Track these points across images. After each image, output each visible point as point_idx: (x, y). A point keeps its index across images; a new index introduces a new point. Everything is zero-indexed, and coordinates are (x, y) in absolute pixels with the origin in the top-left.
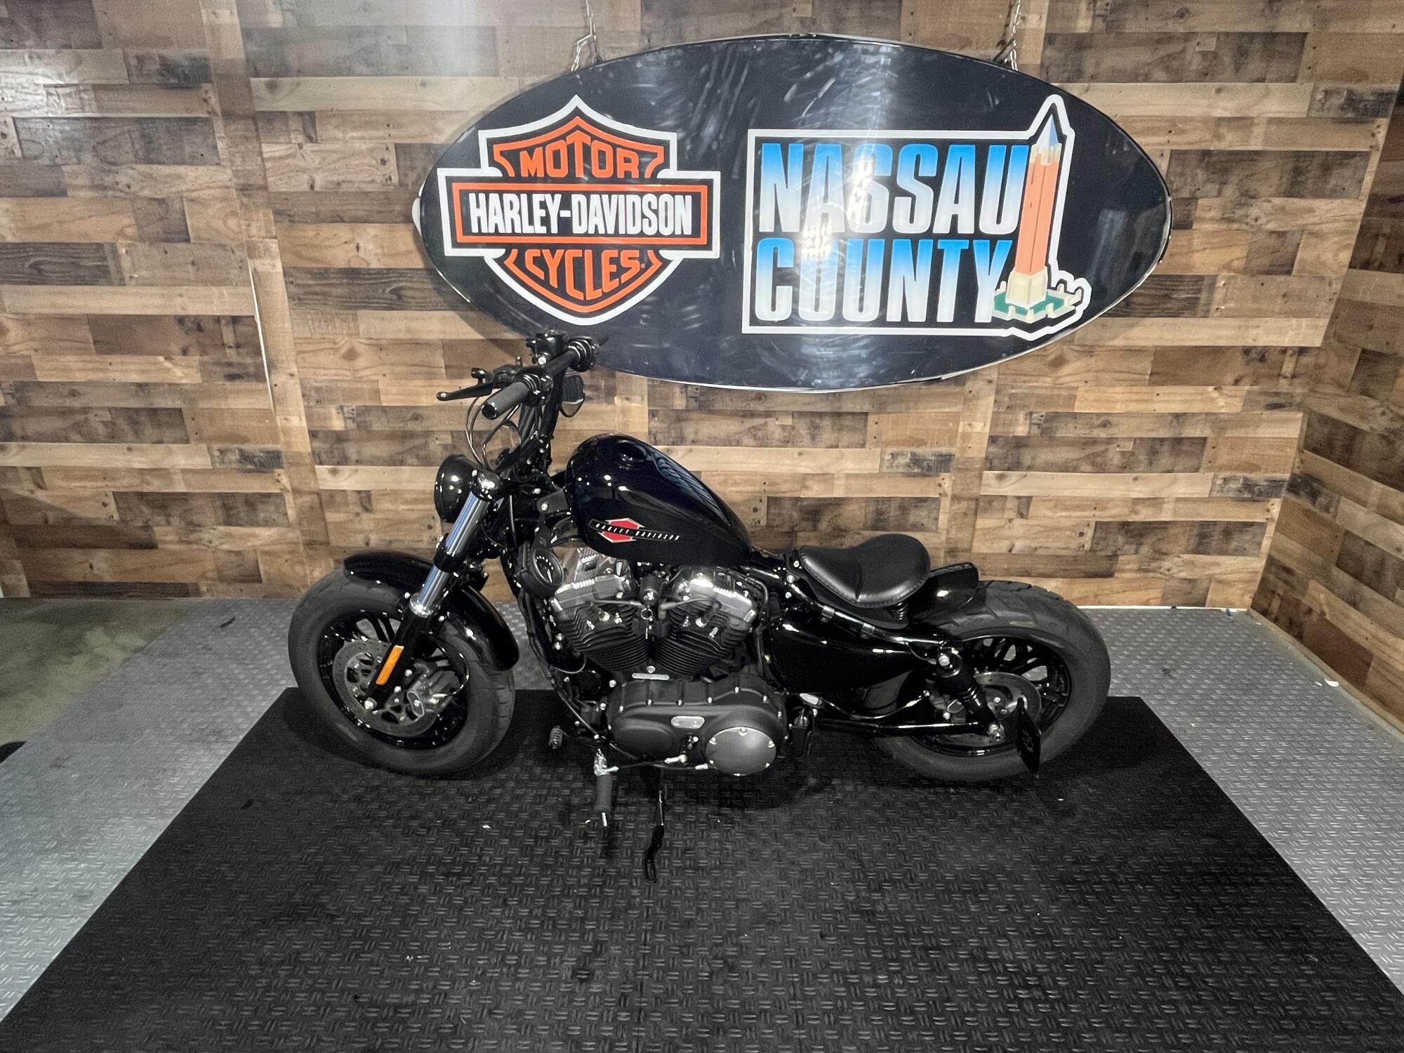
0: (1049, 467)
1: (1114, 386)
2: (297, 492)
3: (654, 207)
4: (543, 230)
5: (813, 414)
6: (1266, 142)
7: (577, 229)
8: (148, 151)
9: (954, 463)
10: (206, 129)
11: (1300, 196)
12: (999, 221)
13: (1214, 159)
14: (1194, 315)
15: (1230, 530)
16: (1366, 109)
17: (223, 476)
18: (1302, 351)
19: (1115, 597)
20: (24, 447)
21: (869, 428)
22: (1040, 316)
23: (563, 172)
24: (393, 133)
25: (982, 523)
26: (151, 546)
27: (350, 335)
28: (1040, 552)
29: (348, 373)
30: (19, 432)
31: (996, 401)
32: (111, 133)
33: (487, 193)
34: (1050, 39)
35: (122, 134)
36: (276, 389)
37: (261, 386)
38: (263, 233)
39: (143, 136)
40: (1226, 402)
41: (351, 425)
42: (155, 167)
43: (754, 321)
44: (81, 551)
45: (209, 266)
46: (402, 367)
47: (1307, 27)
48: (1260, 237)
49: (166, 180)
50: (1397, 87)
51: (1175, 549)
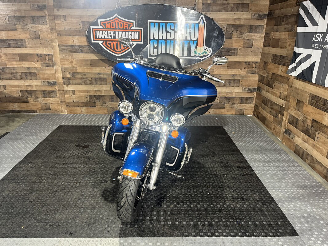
1: (221, 69)
2: (59, 90)
3: (131, 34)
4: (110, 38)
6: (244, 23)
7: (117, 38)
8: (33, 22)
10: (45, 18)
11: (252, 33)
12: (194, 37)
13: (235, 26)
14: (235, 55)
15: (247, 99)
16: (262, 18)
17: (44, 87)
18: (256, 62)
19: (225, 113)
20: (3, 81)
22: (203, 55)
23: (114, 27)
24: (81, 19)
26: (27, 102)
27: (71, 58)
29: (71, 66)
30: (2, 78)
32: (26, 18)
33: (100, 31)
34: (203, 4)
35: (29, 19)
36: (56, 69)
37: (53, 68)
38: (55, 38)
39: (32, 19)
40: (243, 72)
41: (71, 76)
42: (34, 25)
43: (150, 56)
44: (12, 103)
45: (44, 44)
46: (82, 65)
47: (249, 2)
48: (245, 41)
49: (36, 27)
50: (267, 13)
51: (237, 103)
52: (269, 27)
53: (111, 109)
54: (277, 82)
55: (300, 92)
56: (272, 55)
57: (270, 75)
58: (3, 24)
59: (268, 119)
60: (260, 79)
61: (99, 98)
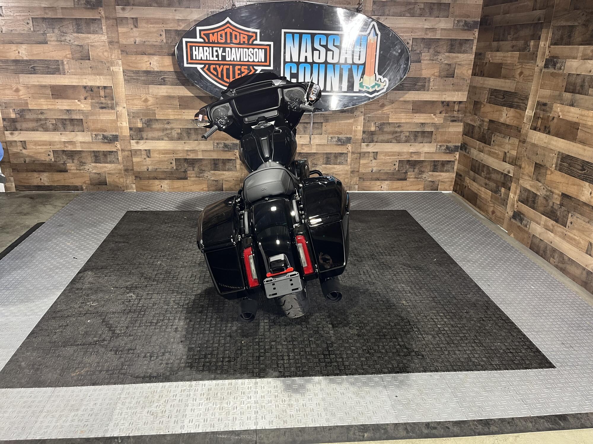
0: (383, 141)
1: (401, 113)
2: (122, 150)
3: (252, 52)
4: (217, 59)
5: (304, 123)
6: (441, 36)
7: (227, 59)
8: (78, 29)
9: (351, 141)
10: (99, 22)
11: (453, 53)
12: (359, 59)
13: (426, 41)
14: (424, 90)
15: (444, 164)
16: (471, 27)
17: (96, 144)
18: (460, 102)
19: (408, 188)
20: (20, 133)
21: (323, 128)
22: (374, 89)
23: (223, 41)
24: (164, 26)
25: (362, 162)
26: (65, 171)
27: (146, 94)
28: (381, 171)
29: (144, 107)
30: (19, 128)
31: (364, 119)
32: (65, 23)
33: (199, 47)
34: (374, 2)
35: (70, 23)
36: (118, 113)
37: (113, 111)
38: (116, 58)
39: (77, 24)
40: (438, 119)
41: (145, 125)
42: (80, 34)
44: (38, 173)
45: (96, 69)
46: (165, 105)
47: (450, 1)
48: (443, 65)
49: (83, 39)
50: (479, 20)
51: (426, 170)
52: (482, 44)
53: (214, 182)
54: (498, 134)
55: (540, 151)
56: (488, 89)
57: (485, 123)
58: (23, 32)
59: (483, 196)
60: (467, 130)
61: (193, 164)
